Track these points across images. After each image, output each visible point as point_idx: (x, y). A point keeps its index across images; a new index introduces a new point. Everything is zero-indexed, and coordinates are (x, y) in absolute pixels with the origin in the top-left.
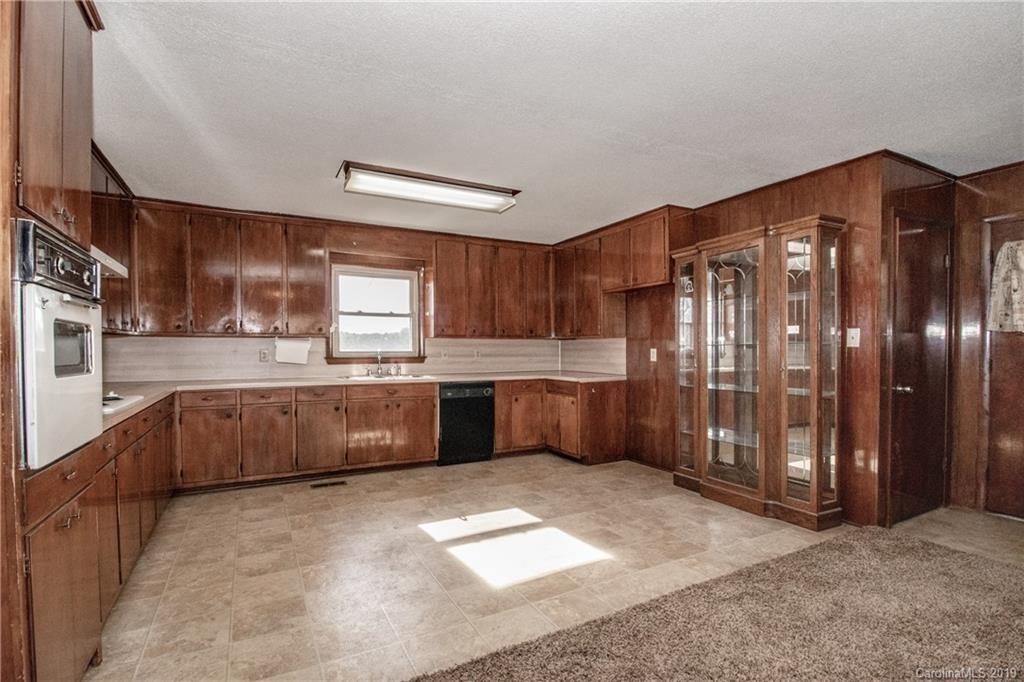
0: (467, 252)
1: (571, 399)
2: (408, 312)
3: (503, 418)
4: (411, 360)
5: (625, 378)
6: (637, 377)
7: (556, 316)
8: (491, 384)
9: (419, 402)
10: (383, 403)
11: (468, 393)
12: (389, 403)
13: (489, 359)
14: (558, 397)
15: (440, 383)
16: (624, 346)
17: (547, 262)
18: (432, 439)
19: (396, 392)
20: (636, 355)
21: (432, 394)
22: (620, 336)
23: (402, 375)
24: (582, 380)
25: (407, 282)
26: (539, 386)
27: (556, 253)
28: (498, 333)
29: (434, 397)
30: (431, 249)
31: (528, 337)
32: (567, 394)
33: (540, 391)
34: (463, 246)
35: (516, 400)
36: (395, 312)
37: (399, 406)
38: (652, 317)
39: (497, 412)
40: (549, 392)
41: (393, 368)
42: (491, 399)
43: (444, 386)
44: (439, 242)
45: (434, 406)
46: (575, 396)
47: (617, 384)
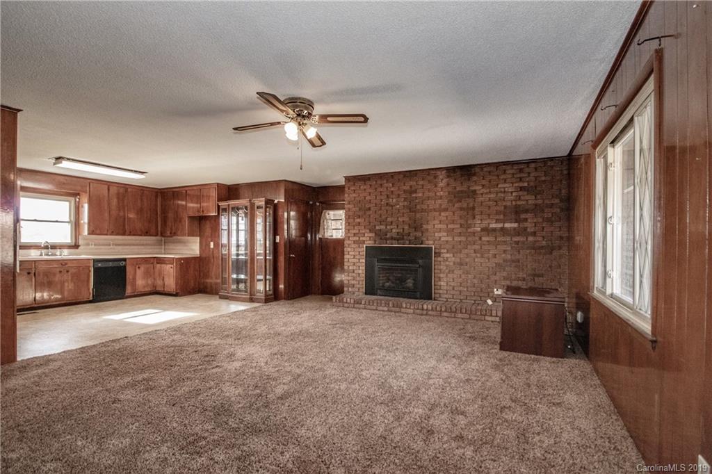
0: (109, 190)
1: (170, 266)
2: (68, 220)
3: (131, 277)
4: (70, 247)
5: (198, 256)
6: (204, 256)
7: (162, 225)
8: (125, 260)
9: (81, 269)
10: (58, 270)
11: (111, 264)
12: (62, 270)
13: (120, 247)
14: (163, 265)
15: (94, 260)
16: (198, 241)
17: (157, 196)
18: (89, 289)
19: (66, 264)
20: (204, 246)
21: (88, 265)
22: (197, 236)
23: (65, 254)
24: (176, 257)
25: (67, 203)
26: (152, 261)
27: (161, 193)
28: (127, 232)
29: (89, 267)
30: (86, 186)
31: (145, 236)
32: (169, 264)
33: (152, 263)
34: (106, 187)
35: (139, 267)
36: (59, 220)
37: (68, 271)
38: (212, 228)
39: (128, 274)
40: (158, 263)
41: (58, 252)
42: (125, 267)
43: (95, 261)
44: (91, 184)
45: (90, 271)
46: (173, 264)
47: (195, 258)
